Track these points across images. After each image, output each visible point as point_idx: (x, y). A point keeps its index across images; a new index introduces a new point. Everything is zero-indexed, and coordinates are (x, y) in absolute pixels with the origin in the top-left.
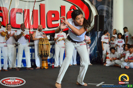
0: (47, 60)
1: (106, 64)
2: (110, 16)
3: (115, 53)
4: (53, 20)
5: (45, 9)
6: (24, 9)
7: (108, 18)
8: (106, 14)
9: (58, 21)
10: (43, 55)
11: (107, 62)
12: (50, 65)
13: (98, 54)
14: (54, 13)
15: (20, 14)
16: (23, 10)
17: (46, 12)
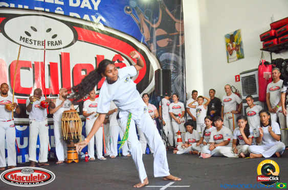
1: (178, 150)
2: (181, 70)
3: (193, 132)
5: (69, 62)
6: (35, 62)
7: (178, 75)
8: (174, 67)
10: (72, 139)
11: (178, 147)
14: (84, 68)
15: (27, 71)
16: (33, 63)
17: (72, 66)
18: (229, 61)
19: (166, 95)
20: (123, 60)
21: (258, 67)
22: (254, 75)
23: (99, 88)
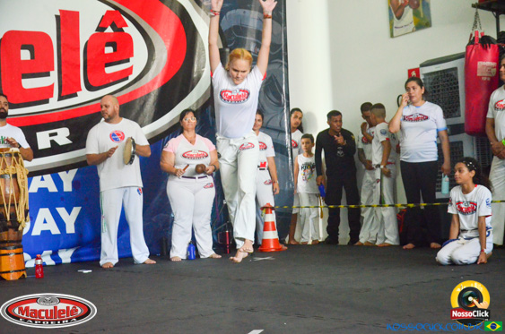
8: (257, 46)
18: (395, 35)
21: (464, 50)
22: (455, 69)
23: (64, 94)
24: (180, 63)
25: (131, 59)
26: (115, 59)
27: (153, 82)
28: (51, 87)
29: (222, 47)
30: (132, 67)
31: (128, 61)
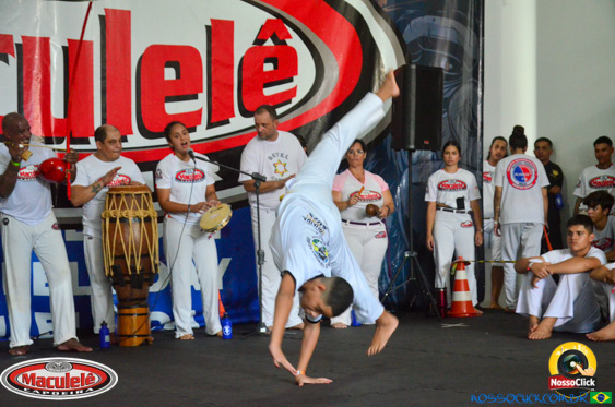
0: (144, 303)
2: (469, 70)
4: (171, 93)
5: (129, 39)
6: (24, 38)
7: (459, 85)
8: (451, 61)
9: (196, 98)
10: (128, 275)
12: (166, 327)
13: (415, 267)
14: (173, 59)
15: (1, 63)
16: (18, 40)
17: (136, 52)
19: (426, 148)
20: (290, 37)
23: (214, 120)
24: (354, 82)
25: (295, 78)
26: (276, 78)
27: (322, 106)
28: (199, 113)
29: (404, 63)
30: (296, 88)
31: (291, 80)
